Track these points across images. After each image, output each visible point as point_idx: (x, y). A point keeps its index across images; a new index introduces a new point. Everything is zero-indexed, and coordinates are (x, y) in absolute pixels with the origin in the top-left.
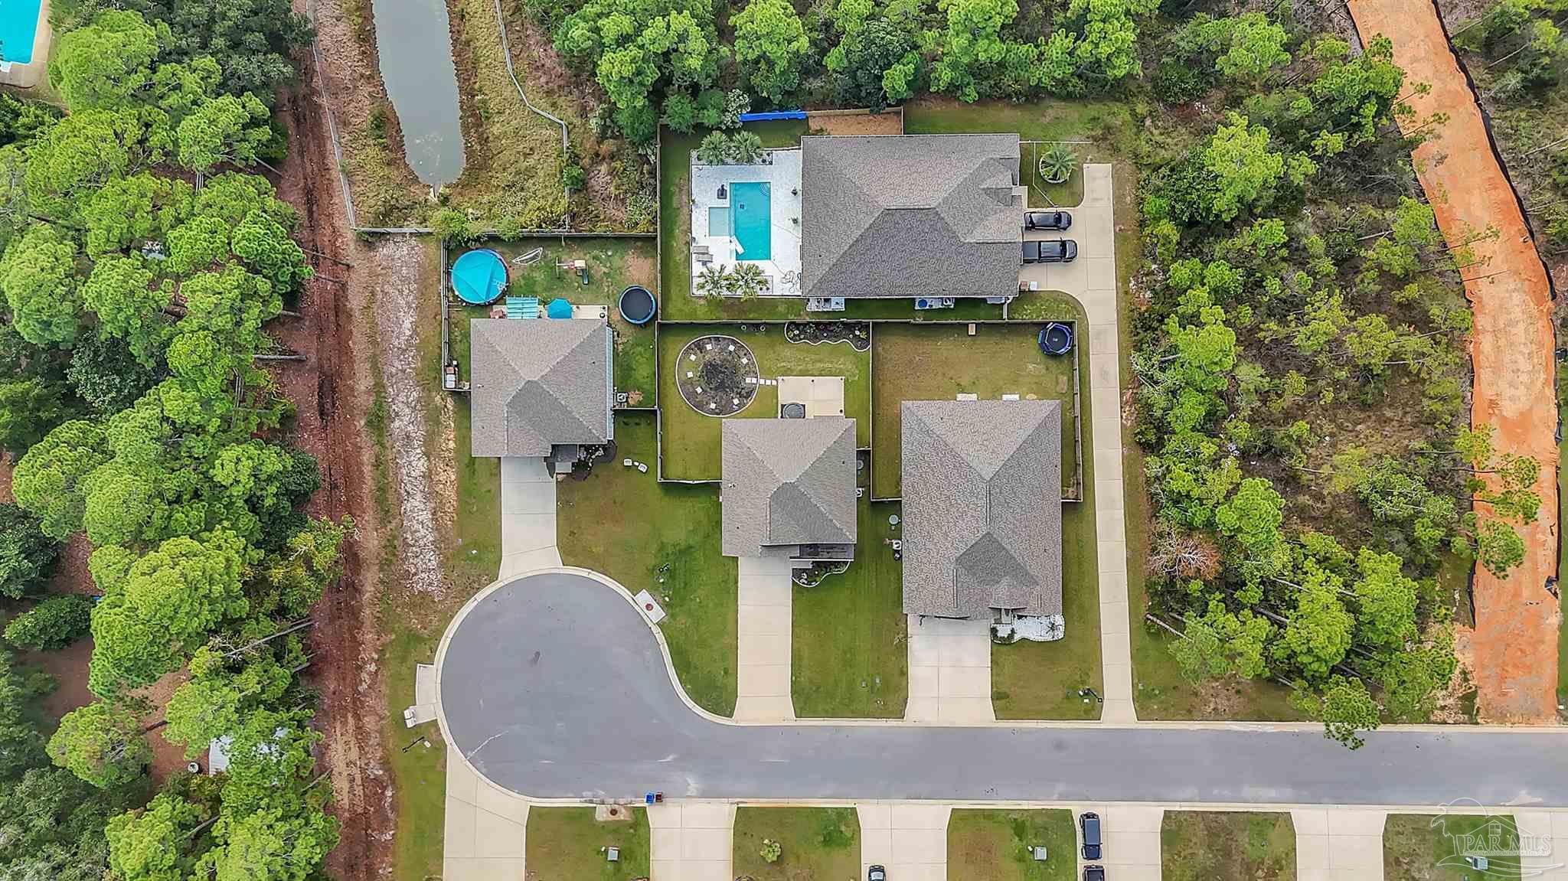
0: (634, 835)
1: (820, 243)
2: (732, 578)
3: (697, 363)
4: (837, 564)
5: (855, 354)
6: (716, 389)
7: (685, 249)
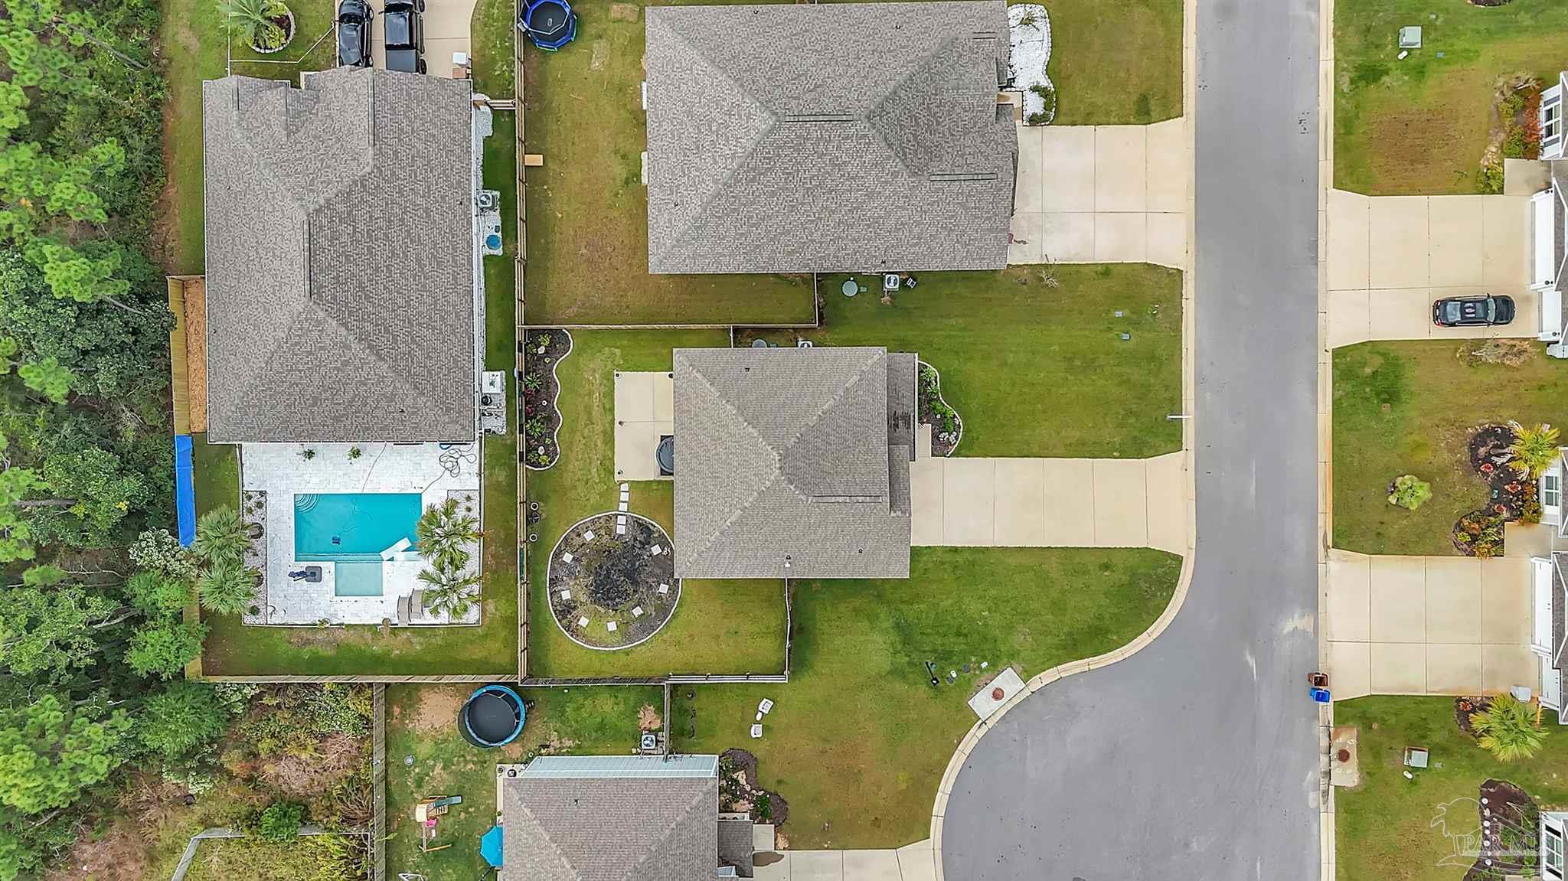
0: (1383, 721)
1: (379, 413)
2: (948, 557)
3: (594, 616)
4: (924, 383)
5: (579, 352)
6: (635, 583)
7: (404, 636)
